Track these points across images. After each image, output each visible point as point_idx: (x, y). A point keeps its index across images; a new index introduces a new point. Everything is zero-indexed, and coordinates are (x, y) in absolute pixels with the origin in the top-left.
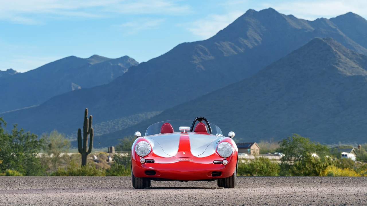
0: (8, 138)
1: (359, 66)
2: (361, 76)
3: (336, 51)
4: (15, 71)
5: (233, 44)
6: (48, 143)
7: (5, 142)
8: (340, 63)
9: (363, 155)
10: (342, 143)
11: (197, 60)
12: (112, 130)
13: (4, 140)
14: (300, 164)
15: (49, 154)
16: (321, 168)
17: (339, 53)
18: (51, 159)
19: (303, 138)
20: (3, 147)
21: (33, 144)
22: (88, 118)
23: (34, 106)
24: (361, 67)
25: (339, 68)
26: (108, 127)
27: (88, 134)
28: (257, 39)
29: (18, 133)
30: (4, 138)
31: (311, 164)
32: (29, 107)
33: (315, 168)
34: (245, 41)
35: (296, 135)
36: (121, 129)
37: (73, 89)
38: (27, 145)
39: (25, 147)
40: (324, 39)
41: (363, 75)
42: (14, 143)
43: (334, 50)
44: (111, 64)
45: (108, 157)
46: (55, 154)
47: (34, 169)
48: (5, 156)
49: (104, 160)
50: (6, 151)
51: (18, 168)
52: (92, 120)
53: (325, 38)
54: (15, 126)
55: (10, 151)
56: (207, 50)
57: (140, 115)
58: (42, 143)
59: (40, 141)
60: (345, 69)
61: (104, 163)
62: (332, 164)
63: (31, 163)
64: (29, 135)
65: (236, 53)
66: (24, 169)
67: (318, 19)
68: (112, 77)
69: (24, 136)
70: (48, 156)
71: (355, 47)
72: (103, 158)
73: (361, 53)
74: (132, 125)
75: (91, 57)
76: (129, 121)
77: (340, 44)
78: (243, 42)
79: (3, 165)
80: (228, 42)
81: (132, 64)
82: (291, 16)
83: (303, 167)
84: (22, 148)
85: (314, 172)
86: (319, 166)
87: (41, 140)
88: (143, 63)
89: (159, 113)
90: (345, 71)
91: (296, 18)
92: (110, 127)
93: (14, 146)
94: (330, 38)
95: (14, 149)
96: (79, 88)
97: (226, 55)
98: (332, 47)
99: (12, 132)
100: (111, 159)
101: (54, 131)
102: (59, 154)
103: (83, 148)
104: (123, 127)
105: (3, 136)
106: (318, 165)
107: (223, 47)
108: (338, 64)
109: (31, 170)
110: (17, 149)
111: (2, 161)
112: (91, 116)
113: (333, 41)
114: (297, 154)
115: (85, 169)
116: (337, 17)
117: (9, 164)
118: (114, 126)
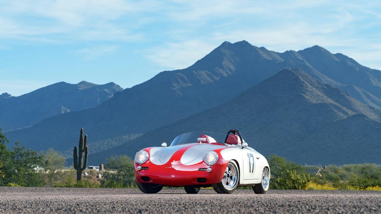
0: (10, 154)
1: (324, 95)
2: (326, 103)
3: (303, 80)
4: (10, 95)
5: (210, 73)
6: (45, 160)
7: (7, 157)
8: (306, 92)
9: (328, 175)
10: (308, 164)
11: (177, 87)
12: (98, 150)
13: (7, 156)
14: (280, 180)
15: (46, 170)
16: (300, 184)
17: (306, 83)
18: (47, 174)
19: (280, 157)
20: (6, 162)
21: (33, 160)
22: (83, 137)
23: (27, 127)
24: (326, 96)
25: (306, 96)
26: (94, 147)
27: (83, 152)
28: (232, 69)
29: (20, 150)
30: (7, 154)
31: (291, 181)
32: (22, 128)
33: (295, 184)
34: (221, 71)
35: (274, 155)
36: (106, 149)
37: (63, 112)
38: (27, 161)
39: (26, 163)
40: (292, 69)
41: (327, 103)
42: (16, 159)
43: (302, 80)
44: (98, 90)
45: (98, 174)
46: (51, 170)
47: (33, 183)
48: (7, 171)
49: (94, 176)
50: (8, 166)
51: (19, 182)
52: (87, 139)
53: (294, 69)
54: (17, 143)
55: (12, 166)
56: (185, 78)
57: (124, 136)
58: (41, 160)
59: (40, 158)
60: (311, 97)
61: (94, 179)
62: (310, 181)
63: (30, 177)
64: (30, 151)
65: (212, 81)
66: (24, 183)
67: (287, 52)
68: (98, 102)
69: (25, 153)
70: (45, 172)
71: (320, 77)
72: (94, 174)
73: (326, 83)
74: (117, 146)
75: (80, 83)
76: (113, 142)
77: (307, 75)
78: (218, 71)
79: (5, 179)
80: (205, 71)
81: (117, 90)
82: (263, 49)
83: (284, 183)
84: (23, 164)
85: (294, 188)
86: (299, 182)
87: (41, 156)
88: (128, 89)
89: (141, 135)
90: (311, 99)
91: (267, 50)
92: (96, 147)
93: (16, 162)
94: (298, 69)
95: (16, 164)
96: (69, 111)
97: (203, 82)
98: (300, 77)
99: (14, 149)
100: (100, 176)
101: (51, 149)
102: (54, 170)
103: (78, 164)
104: (108, 147)
105: (6, 152)
106: (297, 181)
107: (200, 75)
108: (305, 93)
109: (31, 184)
110: (18, 164)
111: (5, 175)
112: (86, 135)
113: (301, 71)
114: (274, 172)
115: (81, 183)
116: (305, 50)
117: (11, 178)
118: (100, 146)
